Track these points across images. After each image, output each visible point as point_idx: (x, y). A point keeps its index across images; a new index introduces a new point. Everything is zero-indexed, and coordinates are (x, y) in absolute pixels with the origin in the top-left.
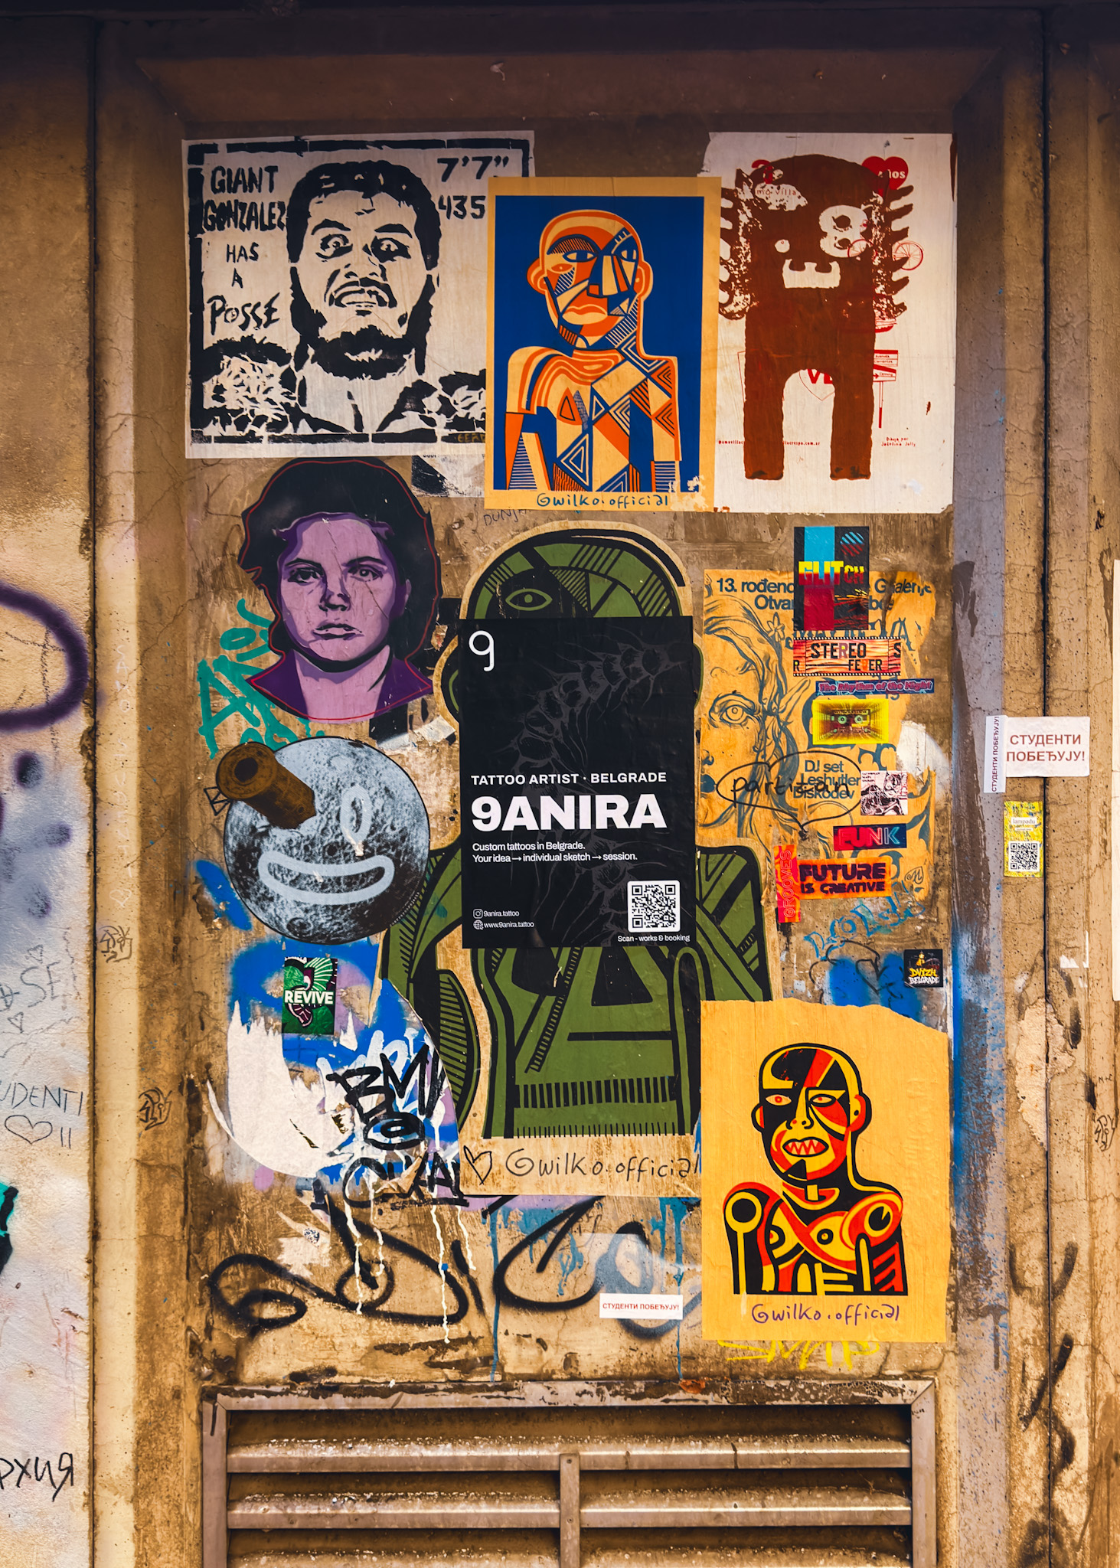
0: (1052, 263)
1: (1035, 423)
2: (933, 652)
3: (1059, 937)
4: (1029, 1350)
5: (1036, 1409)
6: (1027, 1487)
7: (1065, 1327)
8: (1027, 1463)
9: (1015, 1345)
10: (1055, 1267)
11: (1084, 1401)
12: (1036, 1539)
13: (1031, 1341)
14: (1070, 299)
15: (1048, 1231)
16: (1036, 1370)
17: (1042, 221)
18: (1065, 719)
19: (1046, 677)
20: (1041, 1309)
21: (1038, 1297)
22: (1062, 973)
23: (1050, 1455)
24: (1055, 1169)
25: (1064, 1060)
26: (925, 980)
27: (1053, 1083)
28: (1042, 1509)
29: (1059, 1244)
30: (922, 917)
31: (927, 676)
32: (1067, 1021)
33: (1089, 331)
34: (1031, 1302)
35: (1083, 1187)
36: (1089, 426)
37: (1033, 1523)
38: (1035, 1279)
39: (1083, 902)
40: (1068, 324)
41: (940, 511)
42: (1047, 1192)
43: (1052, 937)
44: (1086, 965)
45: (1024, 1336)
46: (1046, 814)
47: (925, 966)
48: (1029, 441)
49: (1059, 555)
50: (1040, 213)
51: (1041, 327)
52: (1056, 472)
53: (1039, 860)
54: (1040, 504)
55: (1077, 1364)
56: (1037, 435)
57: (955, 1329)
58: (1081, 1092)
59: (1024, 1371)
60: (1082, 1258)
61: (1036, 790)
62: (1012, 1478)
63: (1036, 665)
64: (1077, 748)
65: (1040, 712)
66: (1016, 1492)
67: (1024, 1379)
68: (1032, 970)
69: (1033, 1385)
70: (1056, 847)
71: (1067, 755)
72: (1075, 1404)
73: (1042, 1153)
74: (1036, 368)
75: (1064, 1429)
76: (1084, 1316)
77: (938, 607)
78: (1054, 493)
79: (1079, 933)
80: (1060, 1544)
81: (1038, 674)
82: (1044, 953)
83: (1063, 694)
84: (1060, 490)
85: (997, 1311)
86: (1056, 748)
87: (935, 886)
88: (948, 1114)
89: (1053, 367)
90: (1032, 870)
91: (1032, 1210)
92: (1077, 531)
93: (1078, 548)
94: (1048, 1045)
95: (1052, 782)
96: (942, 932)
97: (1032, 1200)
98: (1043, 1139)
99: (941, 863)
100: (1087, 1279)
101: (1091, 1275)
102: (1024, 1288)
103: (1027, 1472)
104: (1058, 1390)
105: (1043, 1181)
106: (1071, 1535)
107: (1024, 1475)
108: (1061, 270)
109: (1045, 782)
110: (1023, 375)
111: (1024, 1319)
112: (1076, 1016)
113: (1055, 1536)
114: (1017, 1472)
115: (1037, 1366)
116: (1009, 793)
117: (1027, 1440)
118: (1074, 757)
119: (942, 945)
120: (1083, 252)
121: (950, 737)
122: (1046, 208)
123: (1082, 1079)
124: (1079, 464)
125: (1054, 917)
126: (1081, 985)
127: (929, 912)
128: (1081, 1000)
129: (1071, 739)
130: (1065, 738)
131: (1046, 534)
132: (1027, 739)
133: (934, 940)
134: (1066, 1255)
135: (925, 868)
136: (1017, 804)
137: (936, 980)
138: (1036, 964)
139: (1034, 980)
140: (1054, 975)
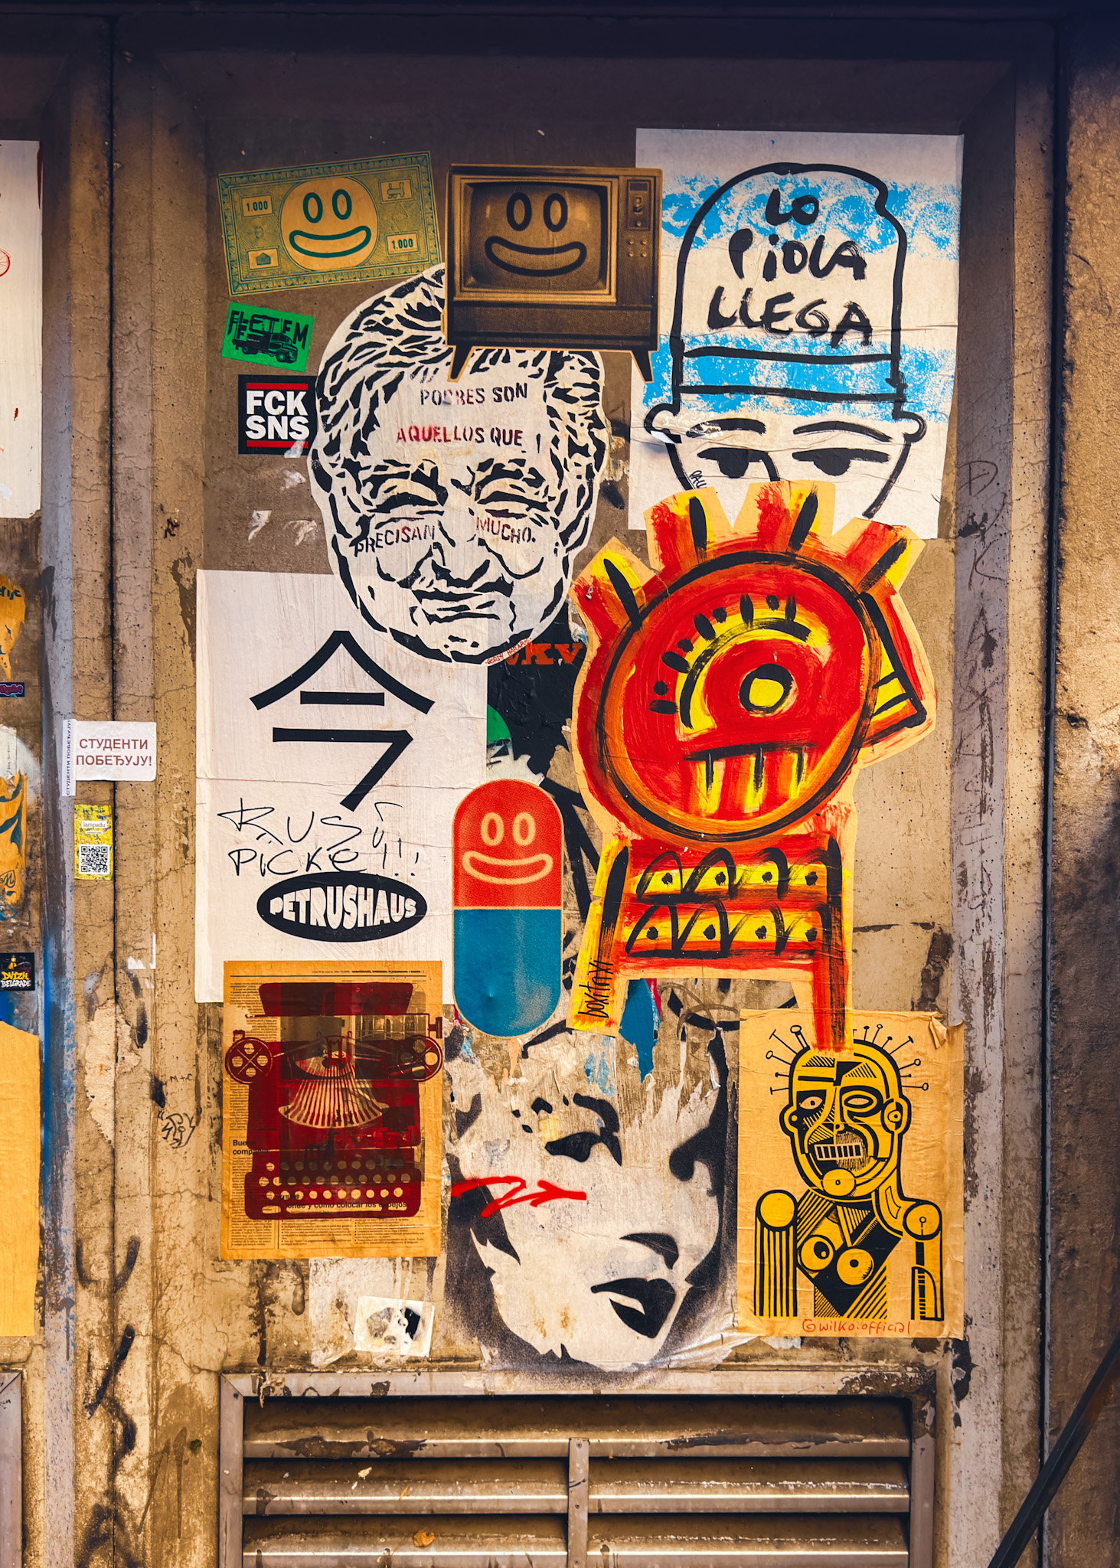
0: (115, 271)
1: (101, 430)
2: (23, 656)
3: (126, 939)
4: (95, 1341)
5: (101, 1398)
6: (93, 1472)
7: (127, 1318)
8: (93, 1449)
9: (81, 1336)
10: (118, 1260)
11: (145, 1390)
12: (100, 1522)
13: (96, 1332)
14: (133, 308)
15: (113, 1227)
16: (101, 1360)
17: (108, 230)
18: (132, 724)
19: (114, 681)
20: (106, 1301)
21: (103, 1289)
22: (129, 974)
23: (113, 1442)
24: (119, 1165)
25: (131, 1059)
26: (17, 983)
27: (119, 1082)
28: (107, 1493)
29: (122, 1238)
30: (14, 921)
31: (17, 680)
32: (134, 1021)
33: (152, 340)
34: (97, 1295)
35: (147, 1182)
36: (152, 435)
37: (97, 1506)
38: (100, 1272)
39: (150, 904)
40: (131, 332)
41: (29, 516)
42: (113, 1188)
43: (120, 939)
44: (153, 966)
45: (90, 1328)
46: (115, 818)
47: (15, 969)
48: (95, 448)
49: (124, 562)
50: (105, 221)
51: (107, 335)
52: (120, 479)
53: (109, 863)
54: (107, 510)
55: (138, 1353)
56: (103, 442)
57: (43, 1323)
58: (146, 1090)
59: (89, 1361)
60: (145, 1252)
61: (105, 795)
62: (77, 1464)
63: (104, 670)
64: (144, 753)
65: (109, 716)
66: (81, 1477)
67: (89, 1369)
68: (102, 972)
69: (98, 1374)
70: (125, 851)
71: (134, 760)
72: (136, 1393)
73: (109, 1150)
74: (101, 376)
75: (126, 1416)
76: (146, 1307)
77: (27, 612)
78: (119, 500)
79: (146, 935)
80: (122, 1527)
81: (107, 679)
82: (114, 954)
83: (130, 700)
84: (124, 497)
85: (69, 1303)
86: (124, 753)
87: (27, 890)
88: (39, 1116)
89: (117, 375)
90: (102, 873)
91: (98, 1206)
92: (141, 538)
93: (143, 554)
94: (117, 1045)
95: (119, 786)
96: (33, 936)
97: (99, 1196)
98: (111, 1137)
99: (32, 867)
100: (149, 1272)
101: (153, 1268)
102: (90, 1281)
103: (92, 1458)
104: (120, 1379)
105: (110, 1177)
106: (132, 1518)
107: (89, 1461)
108: (125, 278)
109: (114, 785)
110: (89, 382)
111: (90, 1311)
112: (143, 1017)
113: (118, 1519)
114: (82, 1458)
115: (102, 1356)
116: (80, 796)
117: (92, 1428)
118: (141, 762)
119: (34, 949)
120: (147, 261)
121: (41, 742)
122: (111, 216)
123: (147, 1078)
124: (143, 472)
125: (122, 919)
126: (148, 986)
127: (21, 916)
128: (147, 1001)
129: (138, 743)
130: (132, 743)
131: (111, 540)
132: (95, 742)
133: (26, 944)
134: (129, 1249)
135: (17, 871)
136: (87, 807)
137: (27, 983)
138: (106, 965)
139: (104, 981)
140: (121, 976)
